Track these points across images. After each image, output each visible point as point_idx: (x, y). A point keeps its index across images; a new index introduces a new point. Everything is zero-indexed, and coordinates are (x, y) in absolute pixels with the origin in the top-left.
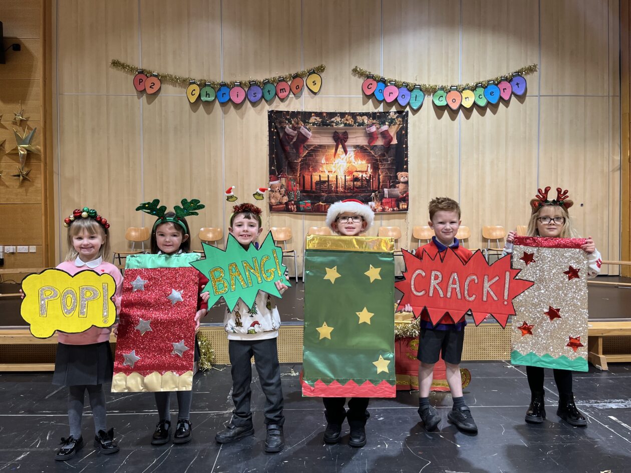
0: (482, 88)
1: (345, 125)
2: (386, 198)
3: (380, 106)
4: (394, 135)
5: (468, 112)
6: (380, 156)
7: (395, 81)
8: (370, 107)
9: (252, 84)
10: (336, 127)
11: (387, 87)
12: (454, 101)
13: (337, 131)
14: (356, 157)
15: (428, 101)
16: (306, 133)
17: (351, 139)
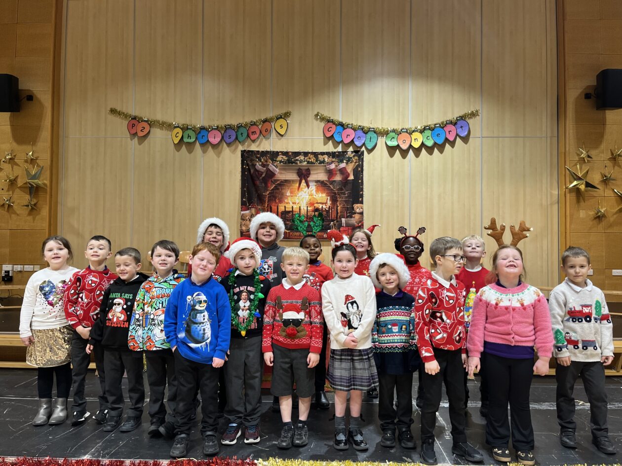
0: (429, 131)
1: (308, 162)
2: (343, 227)
3: (338, 146)
4: (351, 171)
5: (417, 151)
6: (338, 190)
7: (352, 124)
8: (330, 148)
9: (228, 128)
10: (300, 164)
11: (345, 130)
12: (404, 142)
13: (301, 168)
14: (317, 191)
15: (381, 141)
16: (273, 169)
17: (312, 175)
